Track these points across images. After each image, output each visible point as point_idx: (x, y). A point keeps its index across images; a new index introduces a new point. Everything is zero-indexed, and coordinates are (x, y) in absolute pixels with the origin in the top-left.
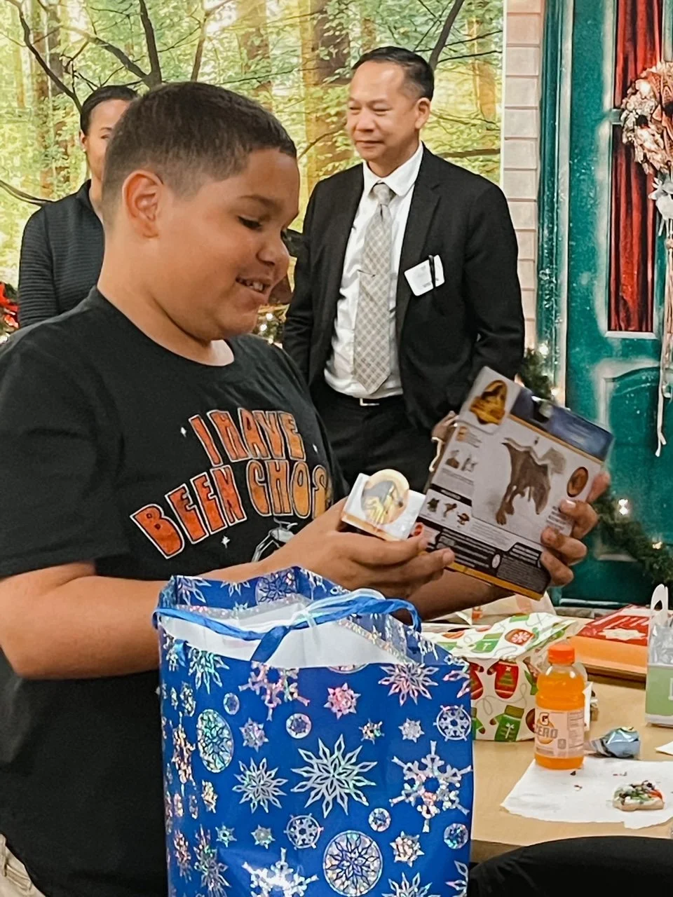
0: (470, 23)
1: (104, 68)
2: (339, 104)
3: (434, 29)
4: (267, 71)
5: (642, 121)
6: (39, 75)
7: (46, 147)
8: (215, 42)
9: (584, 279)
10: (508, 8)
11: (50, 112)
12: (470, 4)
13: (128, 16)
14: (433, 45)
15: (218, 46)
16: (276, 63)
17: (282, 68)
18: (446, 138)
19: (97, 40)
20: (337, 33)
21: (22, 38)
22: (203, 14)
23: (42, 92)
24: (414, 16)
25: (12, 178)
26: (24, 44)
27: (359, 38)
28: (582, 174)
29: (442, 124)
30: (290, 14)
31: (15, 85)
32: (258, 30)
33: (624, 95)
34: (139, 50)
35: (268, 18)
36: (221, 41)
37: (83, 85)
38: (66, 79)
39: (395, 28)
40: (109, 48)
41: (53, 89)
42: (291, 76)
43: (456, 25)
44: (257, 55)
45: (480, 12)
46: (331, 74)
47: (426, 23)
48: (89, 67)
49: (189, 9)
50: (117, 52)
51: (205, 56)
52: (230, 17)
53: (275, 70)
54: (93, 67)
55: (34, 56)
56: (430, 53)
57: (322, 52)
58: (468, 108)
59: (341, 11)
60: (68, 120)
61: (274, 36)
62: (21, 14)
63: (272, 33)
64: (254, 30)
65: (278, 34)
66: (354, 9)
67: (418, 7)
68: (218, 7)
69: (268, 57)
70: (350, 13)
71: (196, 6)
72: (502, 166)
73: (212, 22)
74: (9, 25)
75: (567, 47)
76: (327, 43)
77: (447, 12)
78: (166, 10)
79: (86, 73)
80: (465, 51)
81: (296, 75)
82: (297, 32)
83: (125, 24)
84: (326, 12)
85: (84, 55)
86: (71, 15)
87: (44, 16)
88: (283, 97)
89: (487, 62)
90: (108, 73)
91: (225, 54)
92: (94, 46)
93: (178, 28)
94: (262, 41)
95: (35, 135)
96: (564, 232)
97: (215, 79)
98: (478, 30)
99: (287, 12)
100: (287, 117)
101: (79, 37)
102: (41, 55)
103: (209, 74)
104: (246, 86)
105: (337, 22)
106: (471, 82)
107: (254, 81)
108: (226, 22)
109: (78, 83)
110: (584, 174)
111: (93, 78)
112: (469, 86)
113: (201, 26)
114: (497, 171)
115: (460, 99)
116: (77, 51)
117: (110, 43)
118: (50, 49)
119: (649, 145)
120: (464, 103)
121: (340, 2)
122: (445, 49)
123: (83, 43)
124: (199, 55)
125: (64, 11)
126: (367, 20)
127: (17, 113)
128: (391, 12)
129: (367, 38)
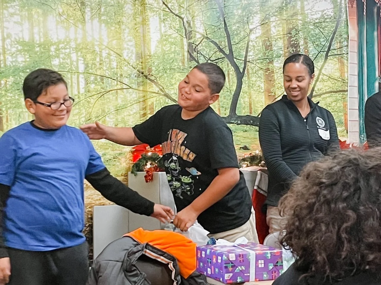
0: (337, 42)
1: (210, 50)
3: (327, 43)
4: (272, 56)
8: (254, 42)
10: (350, 38)
11: (188, 69)
12: (337, 35)
13: (220, 29)
14: (326, 50)
15: (255, 44)
16: (275, 53)
17: (277, 55)
18: (331, 85)
19: (207, 38)
20: (296, 43)
21: (184, 34)
22: (249, 30)
24: (320, 38)
26: (185, 37)
27: (303, 45)
29: (330, 80)
30: (279, 33)
31: (181, 56)
32: (269, 39)
34: (224, 44)
35: (272, 34)
36: (256, 42)
37: (202, 58)
38: (194, 54)
39: (314, 42)
40: (212, 42)
41: (189, 59)
42: (280, 59)
43: (333, 43)
44: (268, 49)
47: (324, 41)
48: (204, 50)
49: (243, 28)
50: (215, 44)
51: (250, 48)
52: (259, 33)
53: (275, 56)
54: (206, 50)
56: (325, 52)
57: (291, 49)
58: (337, 75)
59: (297, 34)
61: (274, 42)
62: (183, 23)
63: (273, 40)
64: (267, 39)
65: (275, 41)
66: (301, 34)
67: (321, 35)
68: (255, 28)
69: (272, 50)
70: (300, 35)
71: (246, 27)
72: (348, 97)
73: (252, 34)
74: (178, 27)
75: (365, 54)
76: (292, 46)
77: (330, 38)
78: (235, 27)
79: (203, 52)
80: (336, 53)
81: (282, 58)
82: (282, 41)
83: (218, 32)
84: (291, 34)
85: (202, 44)
88: (278, 67)
89: (342, 57)
90: (212, 53)
91: (257, 48)
92: (206, 40)
93: (239, 35)
94: (270, 43)
97: (254, 58)
98: (340, 45)
99: (278, 32)
100: (280, 75)
101: (200, 36)
103: (251, 56)
104: (265, 62)
105: (295, 38)
106: (338, 64)
107: (268, 60)
108: (258, 35)
109: (200, 57)
111: (206, 54)
112: (337, 66)
113: (248, 35)
114: (346, 99)
115: (335, 71)
116: (199, 42)
117: (213, 39)
120: (336, 72)
121: (296, 30)
122: (330, 52)
123: (202, 39)
124: (247, 48)
125: (193, 24)
126: (305, 39)
127: (182, 69)
128: (313, 36)
129: (305, 45)
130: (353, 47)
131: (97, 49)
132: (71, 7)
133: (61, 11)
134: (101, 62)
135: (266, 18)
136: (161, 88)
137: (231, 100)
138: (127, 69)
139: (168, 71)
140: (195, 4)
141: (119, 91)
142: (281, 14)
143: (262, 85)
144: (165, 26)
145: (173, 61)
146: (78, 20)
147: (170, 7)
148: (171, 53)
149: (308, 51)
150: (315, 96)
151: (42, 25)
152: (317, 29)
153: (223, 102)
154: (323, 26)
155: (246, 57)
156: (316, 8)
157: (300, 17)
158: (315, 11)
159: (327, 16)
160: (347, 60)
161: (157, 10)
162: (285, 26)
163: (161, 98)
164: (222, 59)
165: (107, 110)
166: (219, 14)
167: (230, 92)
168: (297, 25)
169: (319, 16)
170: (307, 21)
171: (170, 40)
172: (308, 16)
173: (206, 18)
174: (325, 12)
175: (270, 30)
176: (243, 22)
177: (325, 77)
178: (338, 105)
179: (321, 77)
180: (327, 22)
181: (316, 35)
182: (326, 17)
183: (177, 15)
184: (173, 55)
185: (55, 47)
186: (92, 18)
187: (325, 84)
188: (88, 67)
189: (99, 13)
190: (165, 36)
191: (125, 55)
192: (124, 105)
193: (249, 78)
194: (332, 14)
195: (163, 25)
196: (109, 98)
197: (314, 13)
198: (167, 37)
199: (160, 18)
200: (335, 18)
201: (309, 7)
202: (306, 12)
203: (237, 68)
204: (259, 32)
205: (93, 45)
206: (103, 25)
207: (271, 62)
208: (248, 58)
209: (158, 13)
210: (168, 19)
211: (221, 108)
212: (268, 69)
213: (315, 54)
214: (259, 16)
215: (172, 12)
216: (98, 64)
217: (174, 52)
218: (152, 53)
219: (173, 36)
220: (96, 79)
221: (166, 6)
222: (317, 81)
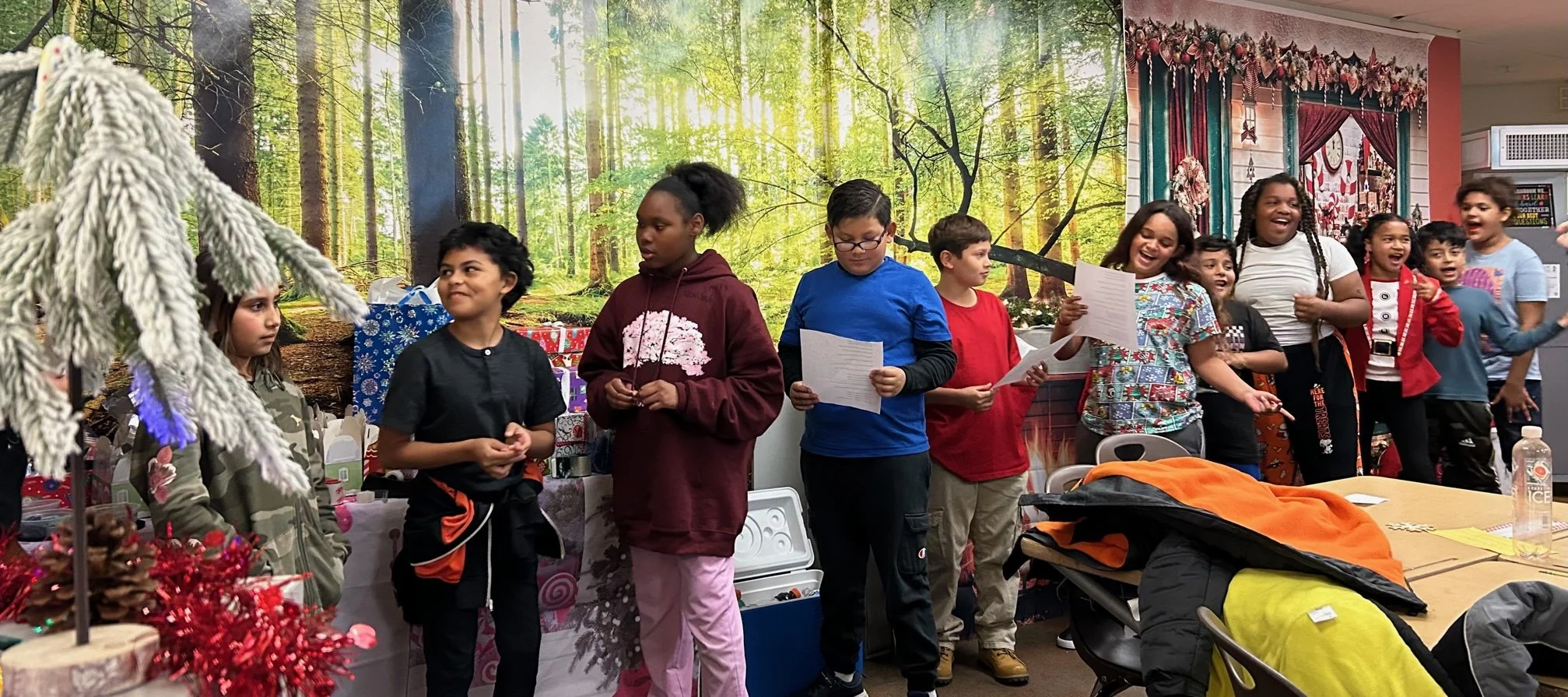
0: (1111, 128)
1: (925, 142)
2: (1052, 172)
3: (1096, 129)
4: (1016, 150)
5: (1181, 188)
8: (989, 128)
10: (1129, 121)
11: (893, 170)
12: (1111, 117)
13: (939, 107)
14: (1095, 139)
15: (991, 131)
16: (1020, 144)
17: (1024, 148)
18: (1102, 195)
19: (921, 122)
20: (1050, 128)
21: (888, 116)
22: (982, 109)
24: (1086, 121)
27: (1061, 133)
29: (1100, 187)
30: (1027, 114)
32: (1011, 123)
33: (1174, 174)
34: (945, 131)
35: (1016, 116)
36: (993, 128)
37: (912, 153)
38: (902, 148)
39: (1078, 128)
40: (928, 128)
41: (894, 154)
42: (1028, 154)
43: (1105, 128)
44: (1010, 139)
45: (1114, 122)
46: (1047, 153)
47: (1092, 126)
48: (916, 140)
49: (974, 106)
50: (933, 131)
51: (984, 138)
53: (1020, 149)
54: (919, 140)
56: (1094, 144)
57: (1043, 139)
58: (1110, 178)
59: (1052, 115)
60: (904, 177)
61: (1019, 127)
63: (1018, 125)
64: (1009, 122)
65: (1021, 126)
67: (1088, 117)
68: (991, 106)
69: (1016, 141)
70: (1057, 116)
71: (978, 104)
73: (988, 115)
74: (880, 106)
75: (1151, 145)
76: (1046, 133)
77: (1101, 120)
78: (961, 105)
79: (914, 143)
80: (1108, 143)
81: (1031, 153)
82: (1030, 126)
83: (937, 112)
84: (1044, 115)
85: (913, 131)
86: (905, 103)
88: (1024, 167)
89: (1118, 151)
90: (928, 145)
91: (995, 136)
92: (919, 126)
93: (968, 117)
94: (1013, 130)
97: (989, 153)
98: (1114, 132)
99: (1025, 113)
100: (1027, 180)
101: (910, 118)
103: (986, 150)
104: (1006, 159)
105: (1050, 121)
106: (1111, 162)
107: (1009, 155)
108: (995, 117)
109: (910, 151)
111: (919, 147)
112: (1111, 164)
113: (982, 117)
115: (1107, 172)
116: (909, 129)
117: (929, 124)
118: (892, 125)
119: (1184, 201)
120: (1108, 174)
121: (1051, 109)
122: (1100, 142)
123: (912, 123)
124: (980, 137)
125: (902, 100)
126: (1064, 122)
127: (884, 170)
128: (1076, 118)
129: (1065, 133)
130: (1134, 134)
131: (758, 140)
132: (720, 74)
133: (705, 81)
135: (1008, 90)
138: (801, 174)
140: (902, 68)
141: (790, 207)
142: (1029, 83)
143: (1001, 195)
144: (860, 104)
145: (872, 158)
146: (731, 96)
147: (867, 73)
148: (869, 147)
150: (1079, 212)
151: (676, 104)
152: (1082, 106)
154: (1090, 103)
155: (978, 151)
156: (1081, 75)
158: (1079, 78)
159: (1097, 86)
160: (1125, 155)
161: (849, 78)
162: (1035, 102)
164: (942, 155)
165: (772, 237)
166: (938, 85)
168: (1053, 102)
169: (1085, 86)
170: (1067, 94)
171: (867, 126)
172: (1069, 87)
173: (919, 90)
174: (1094, 80)
175: (1013, 108)
176: (975, 98)
177: (1093, 182)
178: (1112, 225)
179: (1087, 181)
180: (1097, 96)
181: (1081, 116)
182: (1095, 88)
183: (878, 87)
184: (872, 149)
185: (696, 138)
186: (751, 93)
187: (1094, 192)
188: (745, 169)
189: (762, 85)
190: (860, 120)
191: (799, 151)
192: (798, 228)
193: (981, 184)
194: (1104, 84)
195: (857, 101)
196: (775, 218)
197: (1078, 82)
198: (863, 121)
199: (853, 92)
200: (1107, 90)
201: (1071, 72)
202: (1066, 80)
203: (963, 168)
204: (997, 112)
205: (752, 135)
206: (768, 103)
207: (1015, 159)
208: (981, 152)
209: (849, 83)
210: (865, 93)
212: (1010, 170)
213: (1079, 146)
214: (997, 86)
215: (870, 81)
216: (759, 165)
217: (874, 144)
218: (841, 147)
219: (873, 119)
220: (756, 189)
221: (863, 72)
222: (1081, 188)
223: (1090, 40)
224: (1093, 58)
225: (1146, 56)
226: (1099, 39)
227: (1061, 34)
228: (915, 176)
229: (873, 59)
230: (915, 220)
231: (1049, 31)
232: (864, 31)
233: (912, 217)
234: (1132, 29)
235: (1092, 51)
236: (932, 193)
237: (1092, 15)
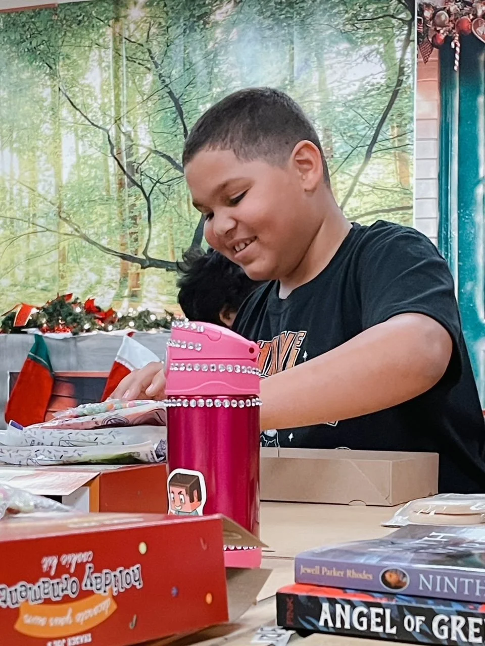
0: (393, 127)
1: (160, 169)
3: (369, 132)
6: (119, 175)
7: (123, 220)
9: (468, 286)
10: (417, 116)
11: (126, 198)
12: (392, 115)
13: (176, 136)
14: (369, 142)
18: (378, 201)
19: (156, 152)
21: (109, 151)
23: (121, 185)
24: (357, 125)
25: (101, 240)
26: (110, 155)
28: (466, 219)
29: (375, 192)
31: (104, 180)
37: (147, 181)
38: (136, 177)
39: (344, 133)
40: (164, 156)
41: (128, 184)
43: (384, 129)
45: (399, 120)
47: (364, 129)
48: (151, 169)
50: (169, 159)
54: (154, 169)
55: (116, 163)
56: (367, 147)
58: (392, 181)
60: (138, 203)
62: (109, 137)
66: (318, 123)
67: (359, 119)
72: (414, 216)
74: (101, 144)
75: (455, 139)
77: (378, 121)
79: (149, 172)
80: (389, 145)
83: (174, 141)
85: (148, 161)
86: (140, 137)
87: (123, 138)
89: (404, 151)
90: (163, 171)
92: (154, 155)
95: (116, 212)
96: (455, 256)
98: (398, 131)
101: (145, 150)
102: (121, 162)
106: (393, 164)
109: (144, 179)
110: (467, 219)
111: (153, 175)
112: (392, 167)
114: (410, 220)
115: (386, 176)
116: (143, 160)
117: (165, 153)
118: (127, 158)
120: (389, 178)
122: (376, 145)
123: (148, 154)
125: (135, 135)
126: (326, 130)
127: (105, 199)
128: (342, 123)
129: (327, 140)
130: (426, 130)
131: (7, 185)
134: (12, 201)
136: (76, 227)
137: (193, 237)
138: (42, 207)
139: (86, 205)
140: (138, 107)
141: (32, 236)
144: (84, 145)
145: (94, 190)
147: (90, 118)
148: (90, 180)
149: (331, 149)
152: (351, 110)
153: (178, 241)
154: (363, 105)
156: (350, 77)
157: (316, 97)
158: (347, 82)
159: (373, 85)
161: (72, 124)
163: (76, 241)
164: (178, 179)
165: (16, 260)
166: (174, 115)
167: (191, 226)
168: (311, 111)
169: (355, 88)
170: (330, 101)
171: (89, 162)
172: (333, 93)
173: (154, 123)
174: (367, 80)
177: (364, 189)
179: (356, 188)
180: (372, 96)
181: (349, 120)
182: (369, 88)
183: (99, 128)
184: (93, 182)
187: (365, 199)
189: (11, 141)
190: (84, 158)
191: (40, 189)
192: (37, 253)
194: (383, 81)
195: (80, 143)
196: (19, 245)
197: (345, 86)
198: (86, 159)
199: (76, 135)
200: (388, 87)
201: (337, 77)
202: (330, 86)
205: (3, 181)
206: (15, 155)
209: (73, 129)
210: (89, 135)
211: (176, 250)
213: (346, 152)
215: (93, 124)
216: (8, 204)
217: (96, 177)
218: (64, 182)
219: (94, 156)
220: (5, 223)
221: (86, 117)
222: (349, 195)
223: (363, 38)
224: (366, 57)
225: (449, 39)
226: (375, 35)
227: (324, 39)
228: (148, 199)
229: (95, 105)
230: (149, 240)
231: (308, 39)
232: (87, 82)
233: (146, 238)
234: (428, 14)
235: (365, 49)
236: (168, 215)
237: (366, 11)
